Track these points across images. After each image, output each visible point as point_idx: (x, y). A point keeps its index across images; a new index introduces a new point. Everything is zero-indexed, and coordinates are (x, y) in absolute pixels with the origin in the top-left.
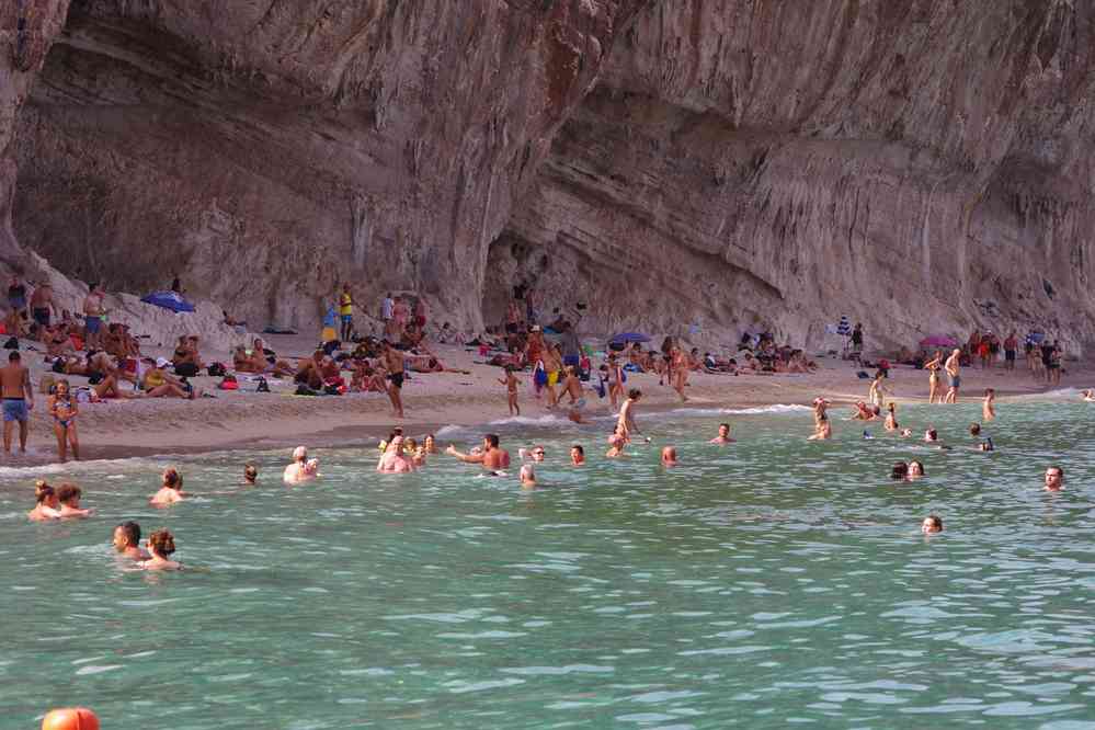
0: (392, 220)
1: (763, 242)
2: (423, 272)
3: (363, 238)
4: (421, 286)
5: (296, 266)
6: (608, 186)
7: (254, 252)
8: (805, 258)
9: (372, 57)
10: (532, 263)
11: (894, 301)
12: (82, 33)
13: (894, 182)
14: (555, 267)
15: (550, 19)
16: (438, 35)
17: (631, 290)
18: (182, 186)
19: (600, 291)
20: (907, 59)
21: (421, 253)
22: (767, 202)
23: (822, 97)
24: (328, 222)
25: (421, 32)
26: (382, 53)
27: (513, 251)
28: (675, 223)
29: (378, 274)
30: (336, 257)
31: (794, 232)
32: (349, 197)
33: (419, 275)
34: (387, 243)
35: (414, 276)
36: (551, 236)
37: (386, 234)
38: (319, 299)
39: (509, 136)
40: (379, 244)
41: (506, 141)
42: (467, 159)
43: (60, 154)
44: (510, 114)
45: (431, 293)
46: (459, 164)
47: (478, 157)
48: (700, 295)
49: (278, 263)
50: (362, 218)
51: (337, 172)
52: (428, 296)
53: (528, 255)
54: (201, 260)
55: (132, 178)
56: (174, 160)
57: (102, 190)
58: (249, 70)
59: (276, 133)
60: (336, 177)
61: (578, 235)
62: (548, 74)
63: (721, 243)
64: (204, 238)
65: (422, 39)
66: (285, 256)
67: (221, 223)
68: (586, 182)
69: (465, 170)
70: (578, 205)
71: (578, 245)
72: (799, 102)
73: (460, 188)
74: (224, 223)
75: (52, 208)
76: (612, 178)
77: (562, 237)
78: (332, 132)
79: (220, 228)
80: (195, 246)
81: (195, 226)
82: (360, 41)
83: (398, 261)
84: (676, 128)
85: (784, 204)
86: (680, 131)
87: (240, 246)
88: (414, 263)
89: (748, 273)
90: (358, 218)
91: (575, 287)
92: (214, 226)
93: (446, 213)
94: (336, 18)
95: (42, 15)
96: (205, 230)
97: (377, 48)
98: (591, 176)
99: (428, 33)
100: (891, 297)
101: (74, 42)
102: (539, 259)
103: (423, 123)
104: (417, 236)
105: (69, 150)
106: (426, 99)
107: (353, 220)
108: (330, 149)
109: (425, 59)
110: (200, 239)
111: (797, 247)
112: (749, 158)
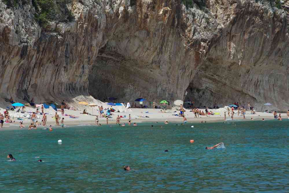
0: (165, 86)
1: (252, 88)
2: (171, 96)
3: (159, 90)
4: (171, 99)
5: (146, 96)
6: (216, 77)
7: (138, 93)
8: (262, 91)
9: (158, 56)
10: (201, 93)
11: (284, 100)
12: (104, 54)
13: (284, 74)
14: (206, 94)
15: (195, 47)
16: (172, 51)
17: (222, 98)
18: (124, 81)
19: (215, 99)
20: (281, 49)
21: (171, 93)
22: (252, 80)
23: (260, 58)
24: (152, 87)
25: (168, 51)
26: (160, 55)
27: (197, 91)
28: (231, 85)
29: (162, 97)
30: (154, 94)
31: (259, 86)
32: (156, 82)
33: (170, 97)
34: (164, 91)
35: (169, 97)
36: (204, 88)
37: (164, 89)
38: (150, 102)
39: (188, 69)
40: (162, 91)
41: (187, 71)
42: (179, 74)
43: (101, 75)
44: (188, 65)
45: (172, 100)
46: (178, 75)
47: (181, 74)
48: (238, 99)
49: (142, 95)
50: (159, 86)
51: (154, 77)
52: (172, 101)
53: (200, 92)
54: (127, 95)
55: (114, 79)
56: (122, 76)
57: (109, 82)
58: (134, 60)
59: (141, 70)
60: (153, 79)
61: (210, 87)
62: (195, 57)
63: (242, 88)
64: (128, 90)
65: (168, 52)
66: (144, 93)
67: (131, 87)
68: (211, 77)
69: (179, 76)
70: (210, 81)
71: (210, 89)
72: (254, 60)
73: (178, 80)
74: (132, 88)
75: (100, 85)
76: (217, 75)
77: (207, 88)
78: (152, 70)
79: (131, 88)
80: (126, 92)
81: (126, 88)
82: (155, 53)
83: (166, 94)
84: (230, 65)
85: (256, 80)
86: (231, 66)
87: (135, 92)
88: (169, 94)
89: (248, 94)
90: (158, 86)
91: (210, 98)
92: (130, 88)
93: (175, 85)
94: (150, 50)
95: (93, 56)
96: (128, 89)
97: (159, 54)
98: (212, 75)
99: (170, 51)
100: (283, 99)
101: (102, 56)
102: (202, 92)
103: (170, 68)
104: (170, 89)
105: (102, 74)
106: (170, 63)
107: (157, 87)
108: (152, 73)
109: (170, 56)
110: (127, 90)
111: (260, 89)
112: (246, 71)
